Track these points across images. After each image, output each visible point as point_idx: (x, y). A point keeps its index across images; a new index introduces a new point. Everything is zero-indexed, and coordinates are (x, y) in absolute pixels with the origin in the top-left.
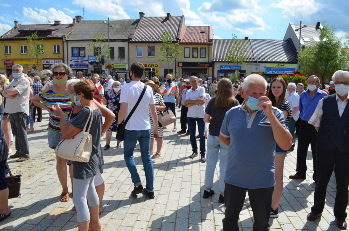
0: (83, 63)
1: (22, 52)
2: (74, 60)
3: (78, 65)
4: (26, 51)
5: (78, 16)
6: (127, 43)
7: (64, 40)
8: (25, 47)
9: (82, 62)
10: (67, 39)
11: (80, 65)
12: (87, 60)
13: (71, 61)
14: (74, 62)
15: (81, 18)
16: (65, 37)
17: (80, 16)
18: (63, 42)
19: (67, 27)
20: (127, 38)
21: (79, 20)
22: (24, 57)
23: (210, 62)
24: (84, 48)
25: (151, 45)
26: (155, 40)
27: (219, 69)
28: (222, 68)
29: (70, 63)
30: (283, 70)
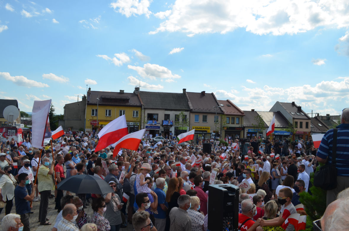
0: (156, 125)
1: (107, 115)
2: (149, 122)
3: (152, 127)
4: (110, 115)
6: (188, 112)
7: (143, 108)
8: (110, 111)
9: (156, 124)
10: (145, 107)
11: (154, 127)
12: (159, 123)
13: (146, 123)
14: (149, 124)
16: (143, 106)
18: (142, 109)
20: (188, 109)
23: (242, 127)
24: (157, 114)
25: (205, 115)
26: (208, 111)
27: (247, 131)
28: (249, 131)
29: (146, 125)
30: (284, 132)
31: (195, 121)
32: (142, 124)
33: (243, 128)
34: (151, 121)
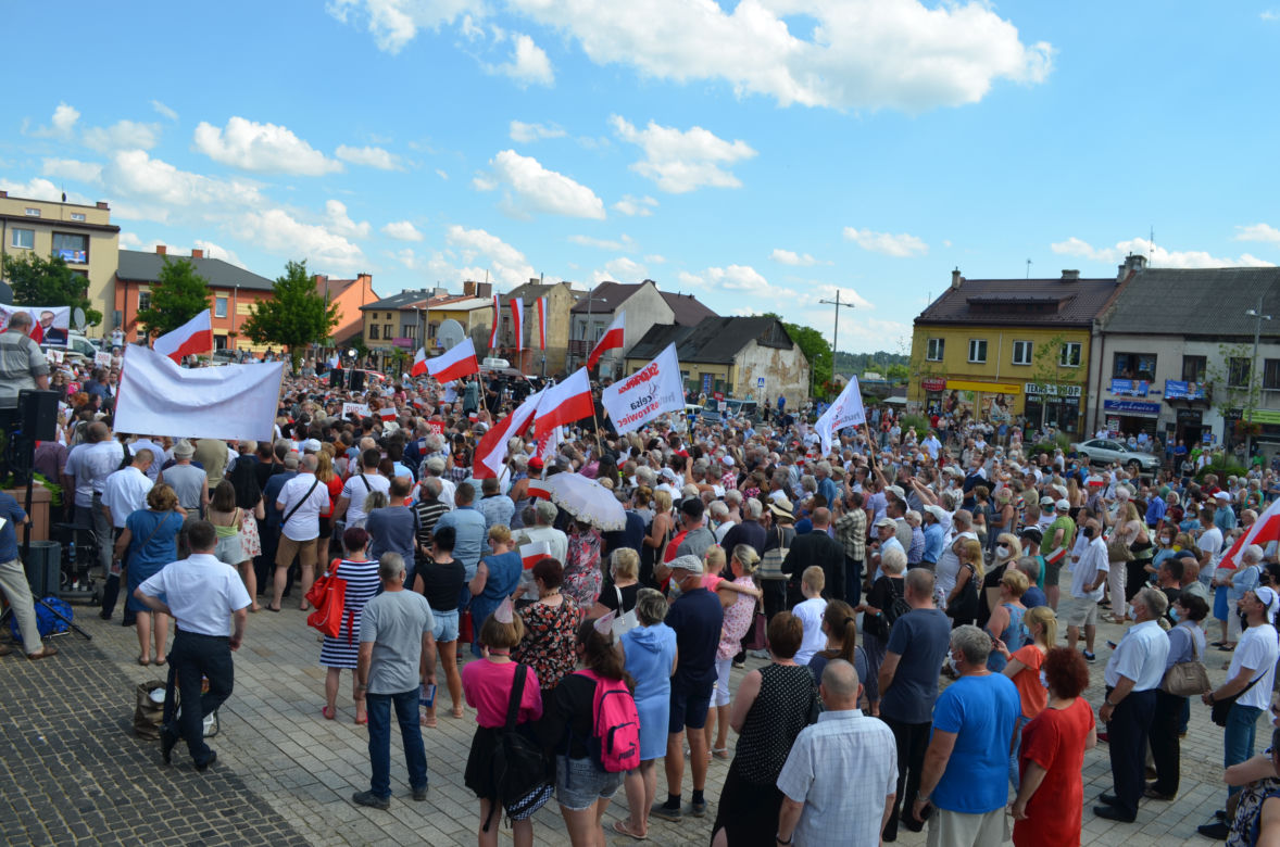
0: (1144, 400)
1: (972, 358)
2: (1118, 387)
3: (1128, 404)
4: (982, 357)
5: (1136, 257)
7: (1096, 332)
9: (1144, 396)
10: (1103, 328)
11: (1135, 404)
12: (1159, 393)
13: (1108, 390)
14: (1118, 394)
15: (1142, 262)
16: (1099, 324)
17: (1140, 258)
18: (1092, 337)
21: (1136, 268)
22: (976, 371)
24: (1153, 357)
29: (1106, 396)
32: (1093, 392)
34: (1126, 384)
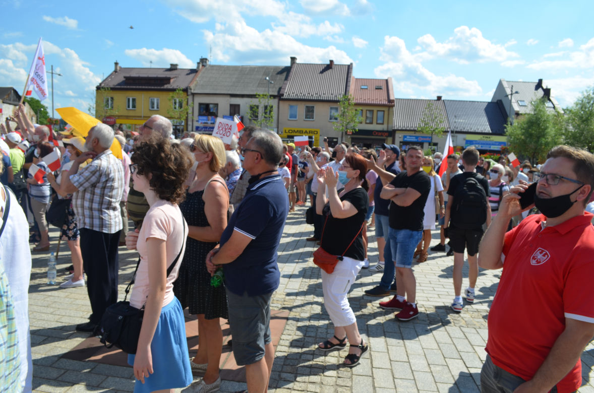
1: (129, 107)
2: (201, 120)
3: (206, 128)
4: (134, 106)
5: (204, 59)
6: (276, 100)
7: (189, 93)
8: (134, 100)
9: (214, 124)
10: (193, 91)
11: (210, 128)
13: (197, 121)
14: (202, 123)
15: (207, 61)
16: (191, 89)
17: (206, 59)
18: (188, 96)
19: (188, 74)
20: (276, 94)
21: (204, 64)
22: (131, 114)
23: (390, 129)
24: (216, 105)
25: (310, 104)
26: (315, 97)
27: (401, 140)
28: (405, 139)
29: (196, 124)
30: (490, 144)
31: (290, 118)
32: (190, 123)
33: (392, 133)
34: (205, 118)
